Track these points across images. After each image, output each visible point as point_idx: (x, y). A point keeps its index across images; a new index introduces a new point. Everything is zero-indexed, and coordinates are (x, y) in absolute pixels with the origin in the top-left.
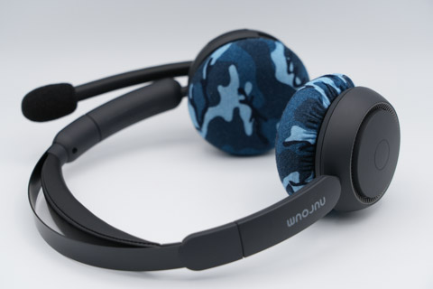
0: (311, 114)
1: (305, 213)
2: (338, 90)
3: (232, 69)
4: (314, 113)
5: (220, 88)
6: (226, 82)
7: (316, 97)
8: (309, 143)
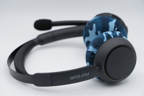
0: (97, 43)
1: (79, 76)
2: (112, 37)
3: (94, 25)
4: (99, 43)
5: (90, 31)
6: (91, 29)
7: (101, 37)
8: (94, 53)
